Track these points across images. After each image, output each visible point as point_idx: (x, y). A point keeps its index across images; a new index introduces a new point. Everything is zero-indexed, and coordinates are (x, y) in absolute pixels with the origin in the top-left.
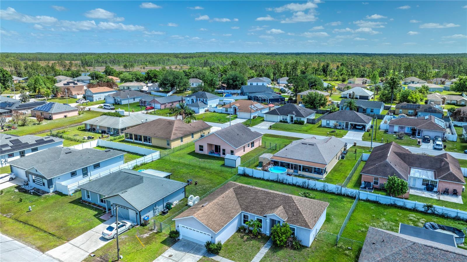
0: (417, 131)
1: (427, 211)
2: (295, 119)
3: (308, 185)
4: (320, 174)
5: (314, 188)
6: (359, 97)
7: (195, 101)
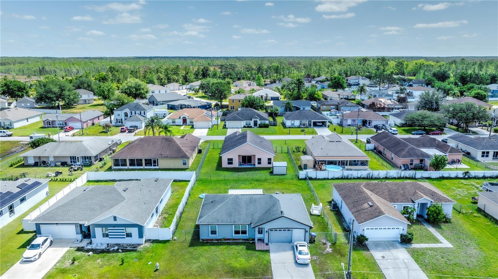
0: (368, 122)
1: (465, 176)
2: (259, 122)
3: (372, 176)
4: (365, 165)
5: (377, 177)
6: (270, 98)
7: (129, 115)
